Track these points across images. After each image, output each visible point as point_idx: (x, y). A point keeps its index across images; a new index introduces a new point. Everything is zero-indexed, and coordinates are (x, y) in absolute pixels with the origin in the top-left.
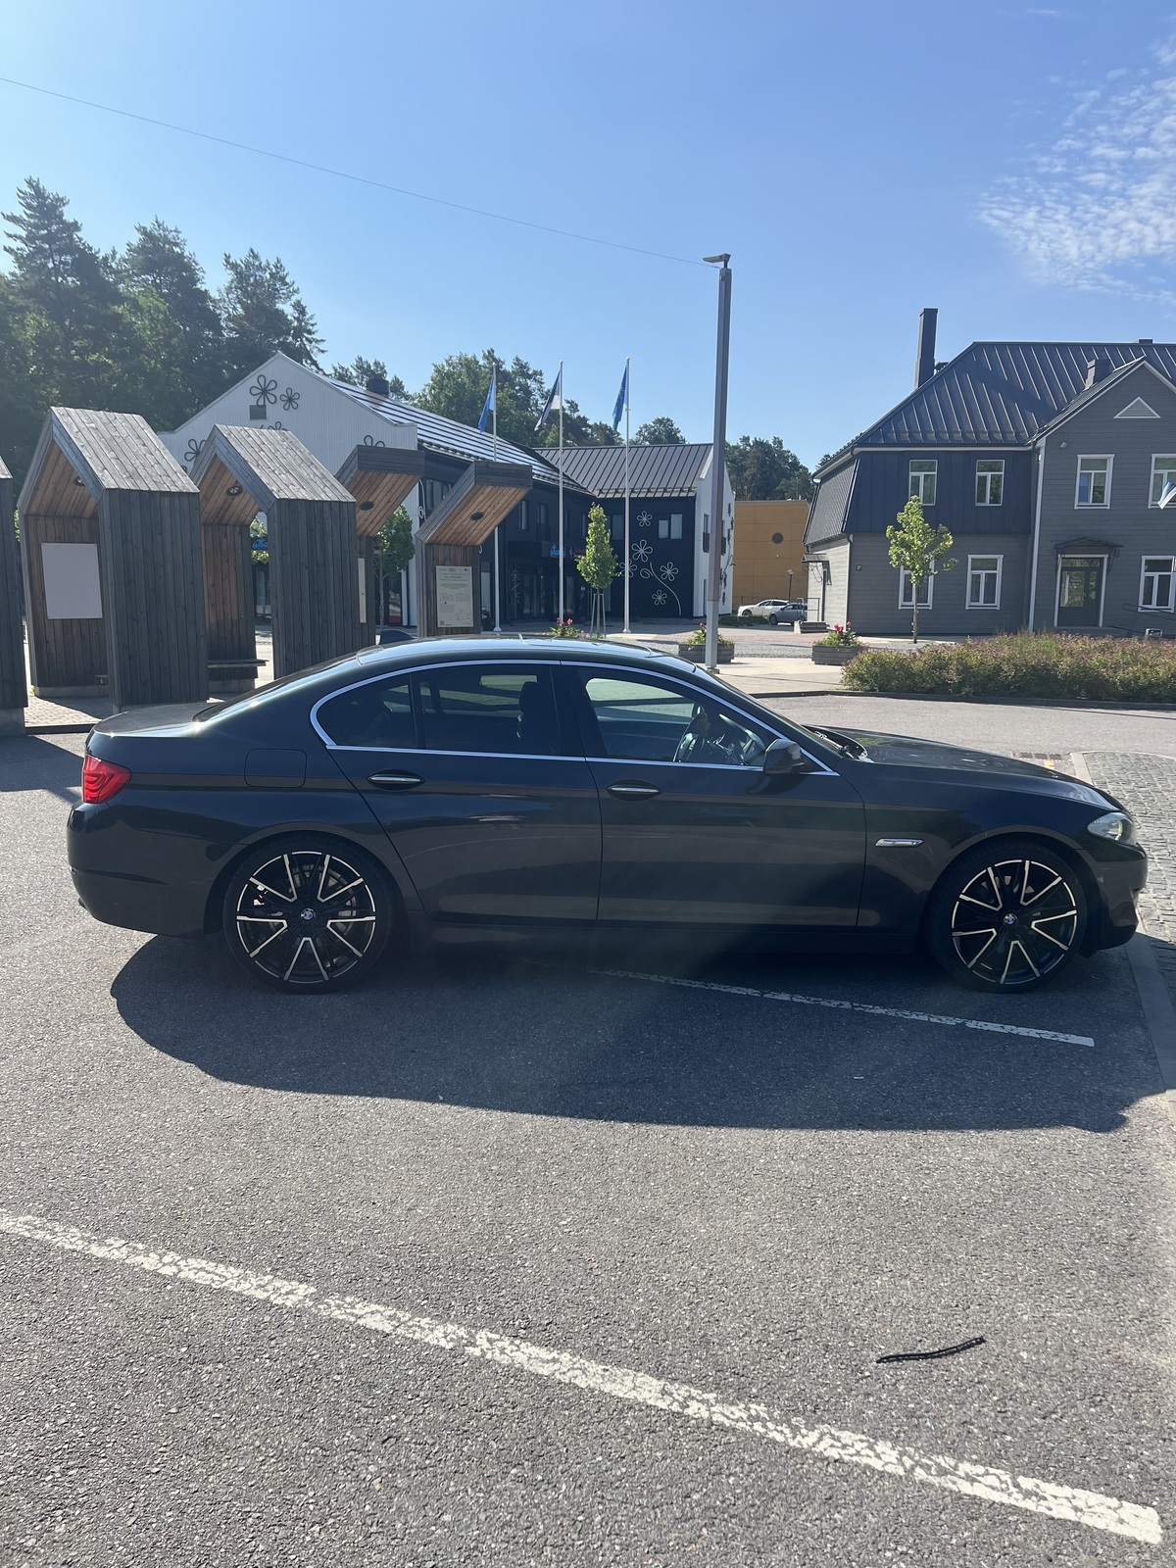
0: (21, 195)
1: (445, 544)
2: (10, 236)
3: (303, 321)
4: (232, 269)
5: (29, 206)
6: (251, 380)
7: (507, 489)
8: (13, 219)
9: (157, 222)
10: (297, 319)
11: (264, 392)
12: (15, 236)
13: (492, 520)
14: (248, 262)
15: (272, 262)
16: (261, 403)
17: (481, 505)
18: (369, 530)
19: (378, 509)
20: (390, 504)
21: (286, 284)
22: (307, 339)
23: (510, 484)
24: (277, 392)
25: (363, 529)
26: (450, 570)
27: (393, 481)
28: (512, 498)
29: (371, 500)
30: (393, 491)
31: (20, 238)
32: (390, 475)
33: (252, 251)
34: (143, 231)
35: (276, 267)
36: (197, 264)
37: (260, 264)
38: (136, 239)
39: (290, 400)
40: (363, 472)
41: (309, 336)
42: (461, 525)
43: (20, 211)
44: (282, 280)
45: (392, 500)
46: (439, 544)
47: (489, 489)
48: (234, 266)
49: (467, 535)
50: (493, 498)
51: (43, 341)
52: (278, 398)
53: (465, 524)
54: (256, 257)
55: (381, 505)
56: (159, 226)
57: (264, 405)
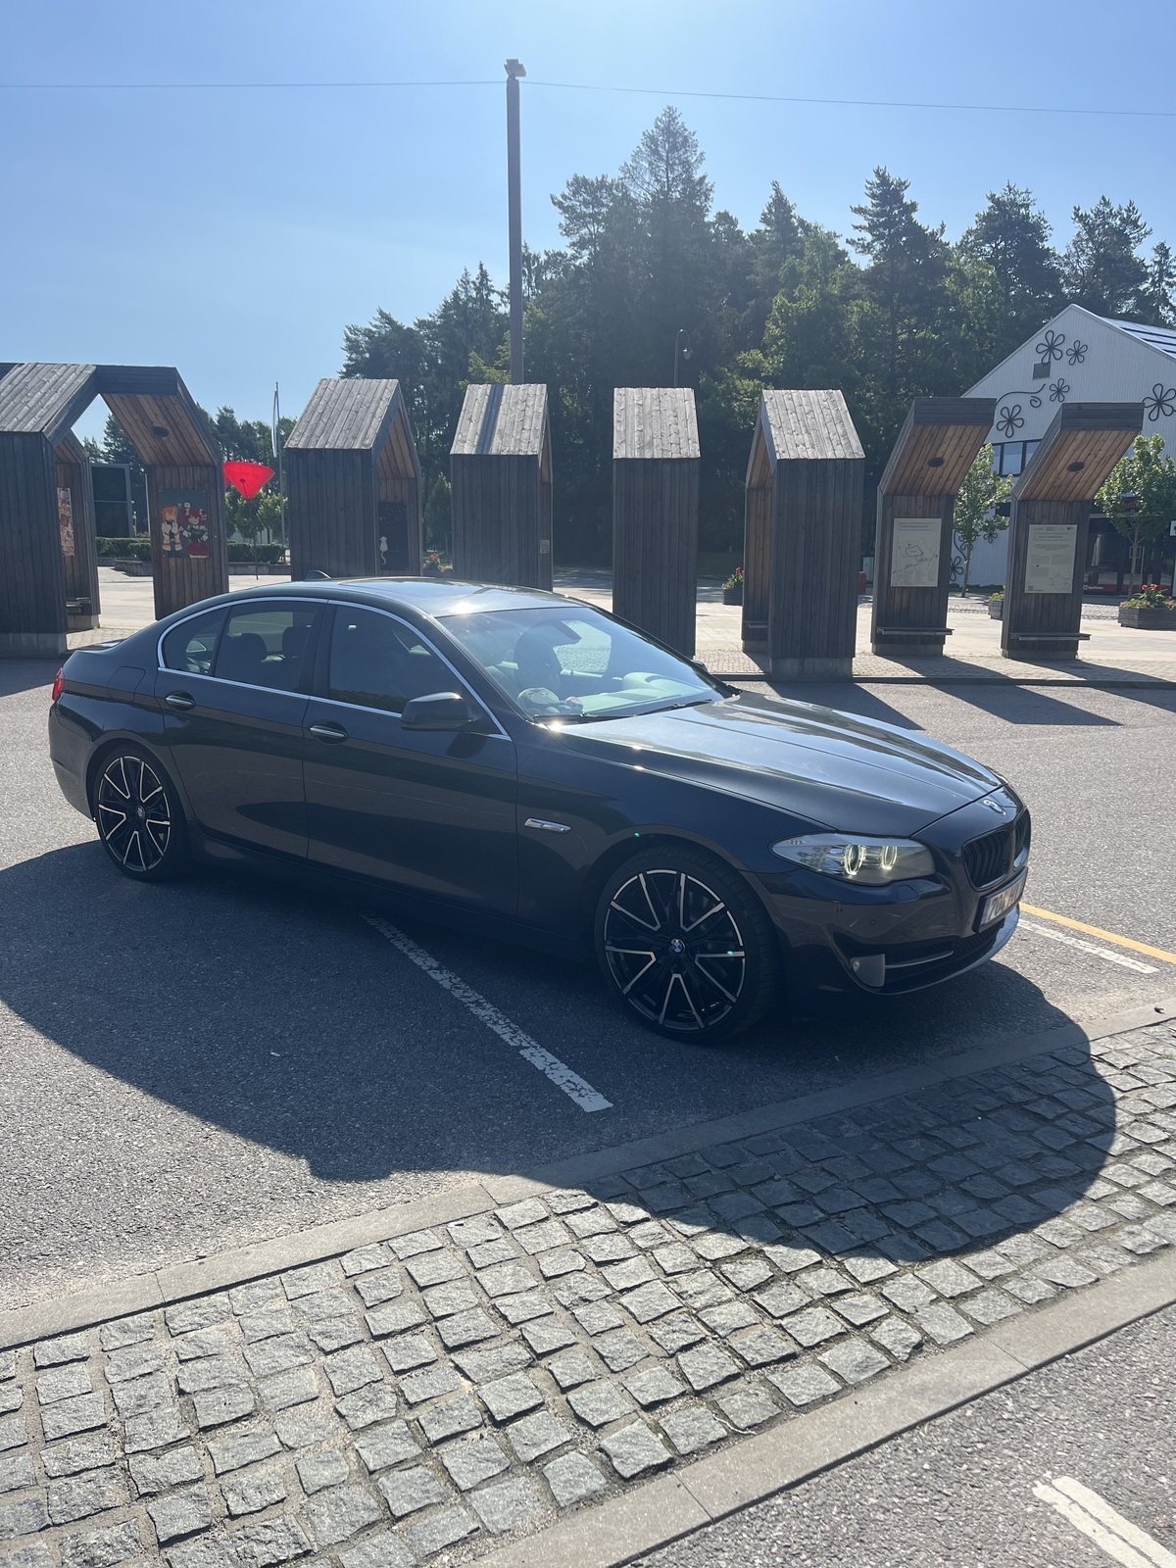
0: (869, 186)
1: (1044, 501)
2: (856, 228)
3: (1165, 264)
4: (1080, 221)
5: (873, 196)
6: (1039, 338)
7: (1106, 433)
8: (860, 211)
9: (1008, 186)
10: (1159, 263)
11: (1051, 348)
12: (860, 227)
13: (1099, 469)
14: (1099, 211)
15: (1125, 206)
16: (1046, 361)
17: (1078, 453)
18: (947, 487)
19: (951, 465)
20: (962, 460)
21: (1138, 226)
22: (1168, 283)
23: (1111, 427)
24: (1064, 348)
25: (939, 487)
26: (1048, 529)
27: (959, 434)
28: (1116, 444)
29: (939, 455)
30: (962, 444)
31: (865, 228)
32: (952, 428)
33: (1103, 198)
34: (992, 198)
35: (1128, 211)
36: (1045, 222)
37: (1111, 211)
38: (985, 207)
39: (1077, 353)
40: (920, 427)
41: (1171, 280)
42: (1057, 478)
43: (868, 203)
44: (1135, 223)
45: (965, 454)
46: (1035, 500)
47: (1081, 435)
48: (1082, 218)
49: (1070, 488)
50: (1091, 444)
51: (867, 325)
52: (1065, 353)
53: (1063, 475)
54: (1106, 204)
55: (953, 460)
56: (1010, 190)
57: (1049, 362)
